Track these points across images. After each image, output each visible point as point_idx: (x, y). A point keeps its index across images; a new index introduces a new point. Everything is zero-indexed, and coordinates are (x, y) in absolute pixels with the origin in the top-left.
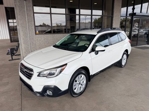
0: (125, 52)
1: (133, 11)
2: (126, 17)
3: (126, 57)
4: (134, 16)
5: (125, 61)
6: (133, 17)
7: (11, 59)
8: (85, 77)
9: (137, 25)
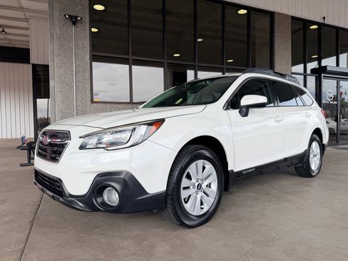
0: (315, 136)
1: (320, 63)
3: (319, 151)
4: (323, 75)
5: (318, 162)
6: (320, 76)
7: (26, 162)
8: (215, 173)
9: (332, 95)
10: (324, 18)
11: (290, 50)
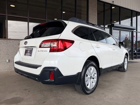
9: (117, 38)
10: (113, 2)
11: (97, 16)
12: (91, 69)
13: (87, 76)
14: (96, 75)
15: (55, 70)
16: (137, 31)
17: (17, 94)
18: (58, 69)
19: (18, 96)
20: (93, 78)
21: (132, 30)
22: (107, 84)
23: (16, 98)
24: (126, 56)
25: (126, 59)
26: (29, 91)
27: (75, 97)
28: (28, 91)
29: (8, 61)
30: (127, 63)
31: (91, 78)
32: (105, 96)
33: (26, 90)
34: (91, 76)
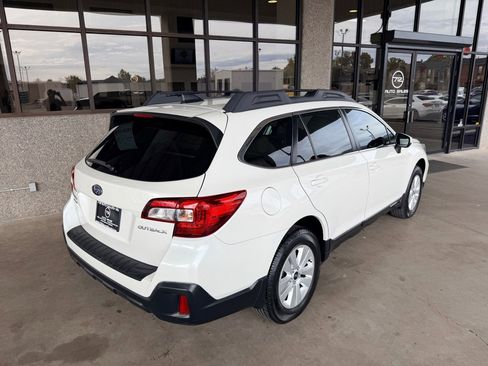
1: (385, 24)
2: (358, 49)
4: (387, 45)
6: (383, 48)
9: (401, 80)
12: (297, 252)
13: (285, 274)
14: (311, 265)
15: (191, 290)
16: (474, 49)
17: (85, 325)
18: (199, 289)
19: (91, 330)
20: (303, 276)
21: (458, 48)
22: (345, 276)
23: (87, 339)
24: (418, 168)
25: (417, 178)
26: (119, 311)
27: (250, 330)
28: (116, 308)
29: (33, 187)
30: (418, 188)
31: (295, 278)
32: (334, 326)
33: (108, 305)
34: (297, 273)
